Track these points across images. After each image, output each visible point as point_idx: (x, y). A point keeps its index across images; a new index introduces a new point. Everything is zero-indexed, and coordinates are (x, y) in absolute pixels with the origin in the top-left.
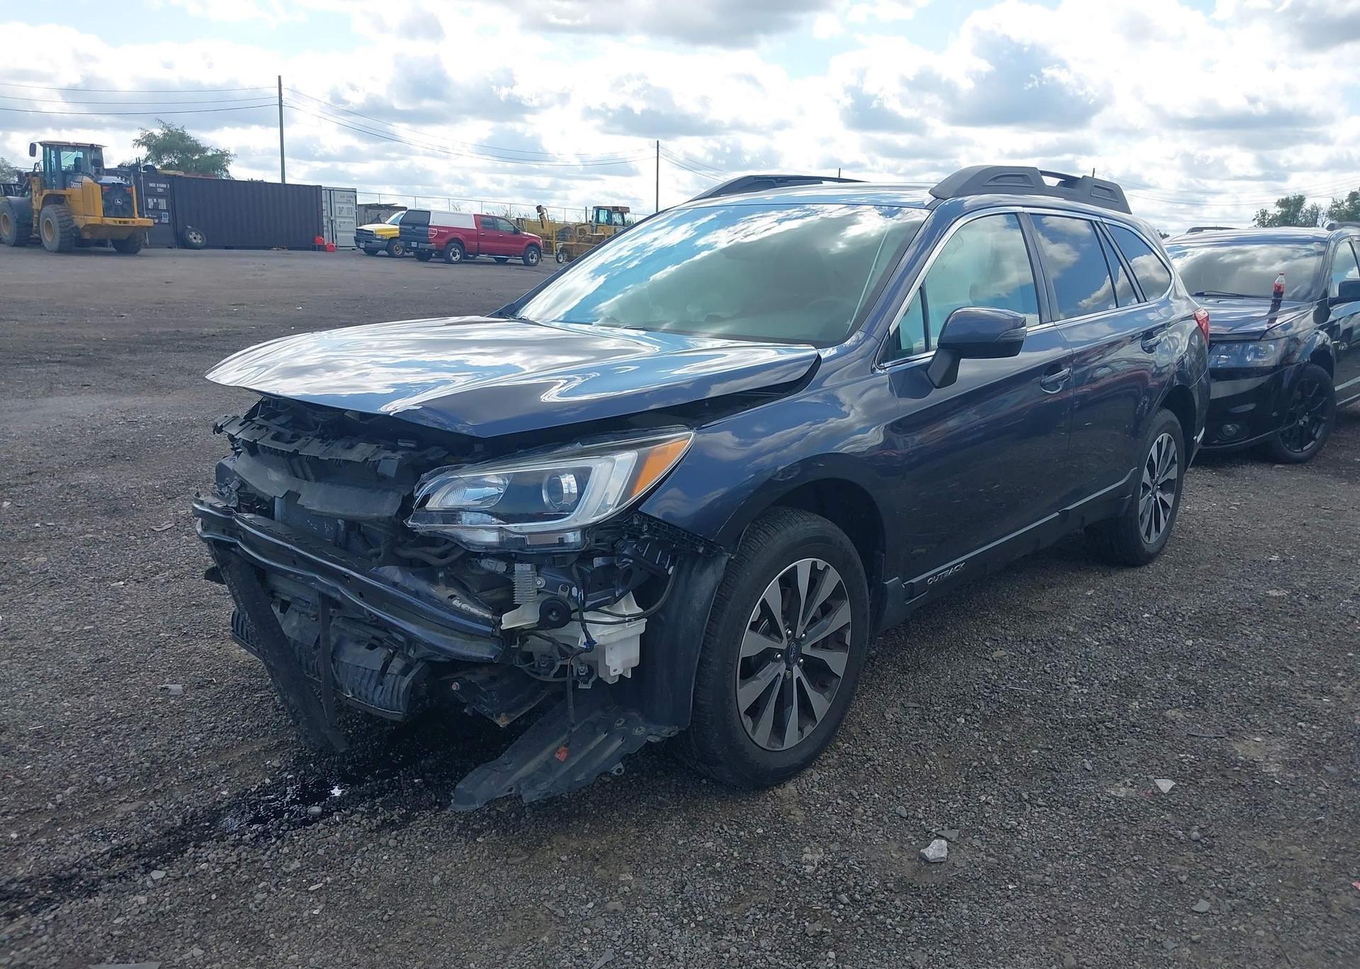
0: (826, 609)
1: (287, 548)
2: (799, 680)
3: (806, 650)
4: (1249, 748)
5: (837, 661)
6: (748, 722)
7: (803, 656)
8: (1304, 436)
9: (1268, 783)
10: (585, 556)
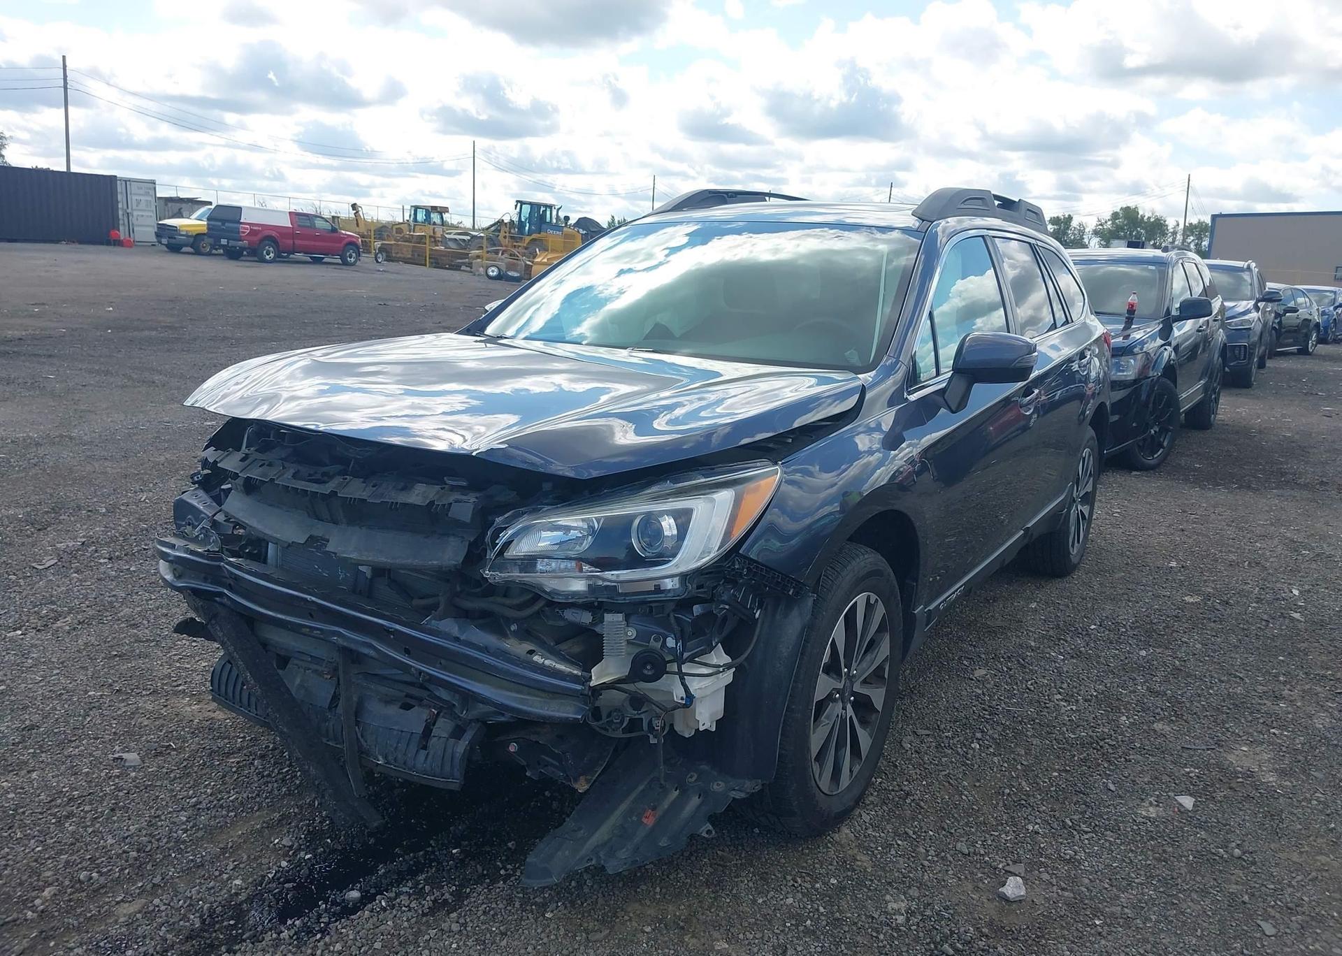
0: (872, 645)
1: (306, 599)
2: (851, 717)
3: (857, 688)
4: (1240, 757)
5: (878, 696)
6: (816, 767)
7: (853, 694)
8: (1154, 445)
9: (1271, 793)
10: (684, 604)
